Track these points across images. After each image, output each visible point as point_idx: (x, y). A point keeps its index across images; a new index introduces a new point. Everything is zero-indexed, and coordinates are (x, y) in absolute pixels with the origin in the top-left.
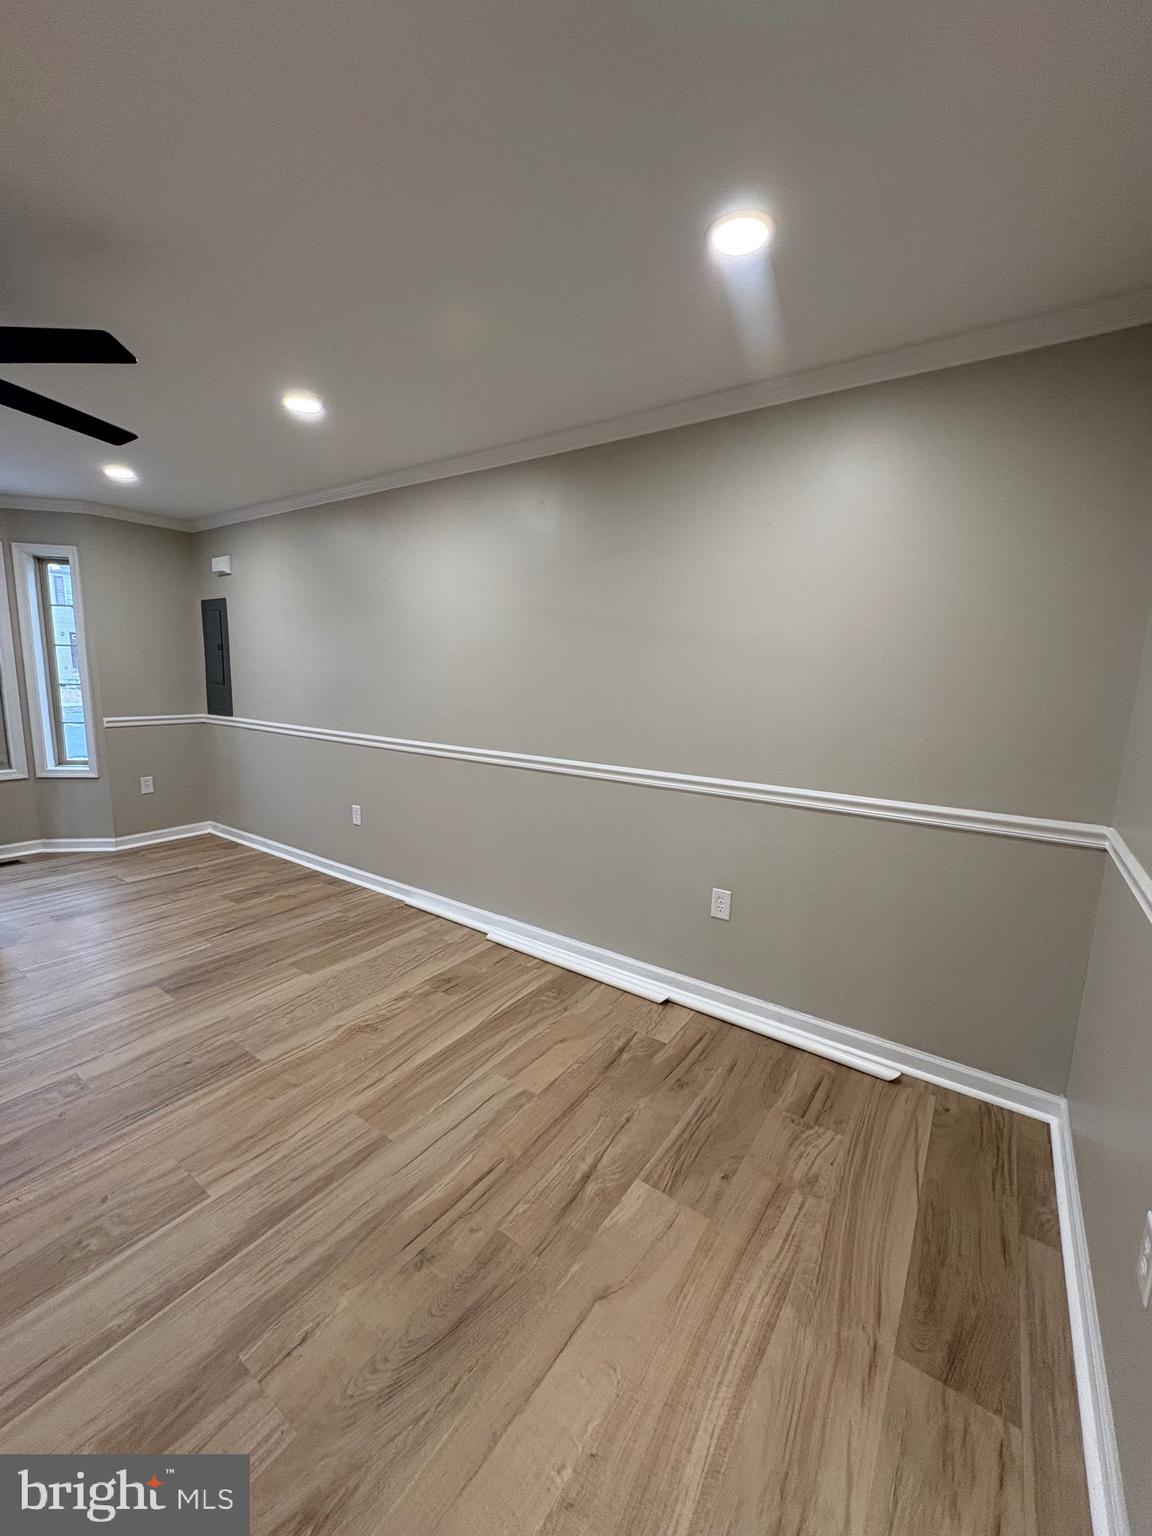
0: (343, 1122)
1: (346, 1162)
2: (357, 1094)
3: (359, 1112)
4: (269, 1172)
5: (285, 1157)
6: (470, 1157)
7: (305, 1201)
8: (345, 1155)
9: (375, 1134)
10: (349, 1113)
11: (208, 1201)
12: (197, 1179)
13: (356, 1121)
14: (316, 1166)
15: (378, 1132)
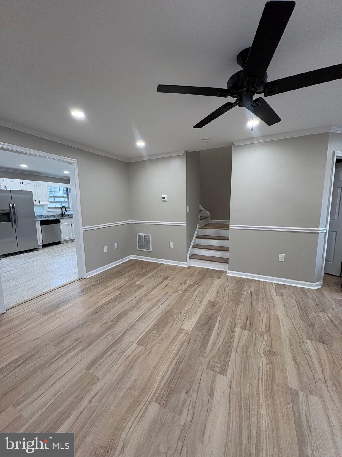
0: (104, 373)
1: (101, 358)
2: (101, 389)
3: (98, 379)
4: (123, 352)
5: (120, 357)
6: (57, 367)
7: (110, 346)
8: (101, 361)
9: (91, 371)
10: (102, 378)
11: (136, 343)
12: (142, 347)
13: (99, 374)
14: (109, 356)
15: (90, 371)
